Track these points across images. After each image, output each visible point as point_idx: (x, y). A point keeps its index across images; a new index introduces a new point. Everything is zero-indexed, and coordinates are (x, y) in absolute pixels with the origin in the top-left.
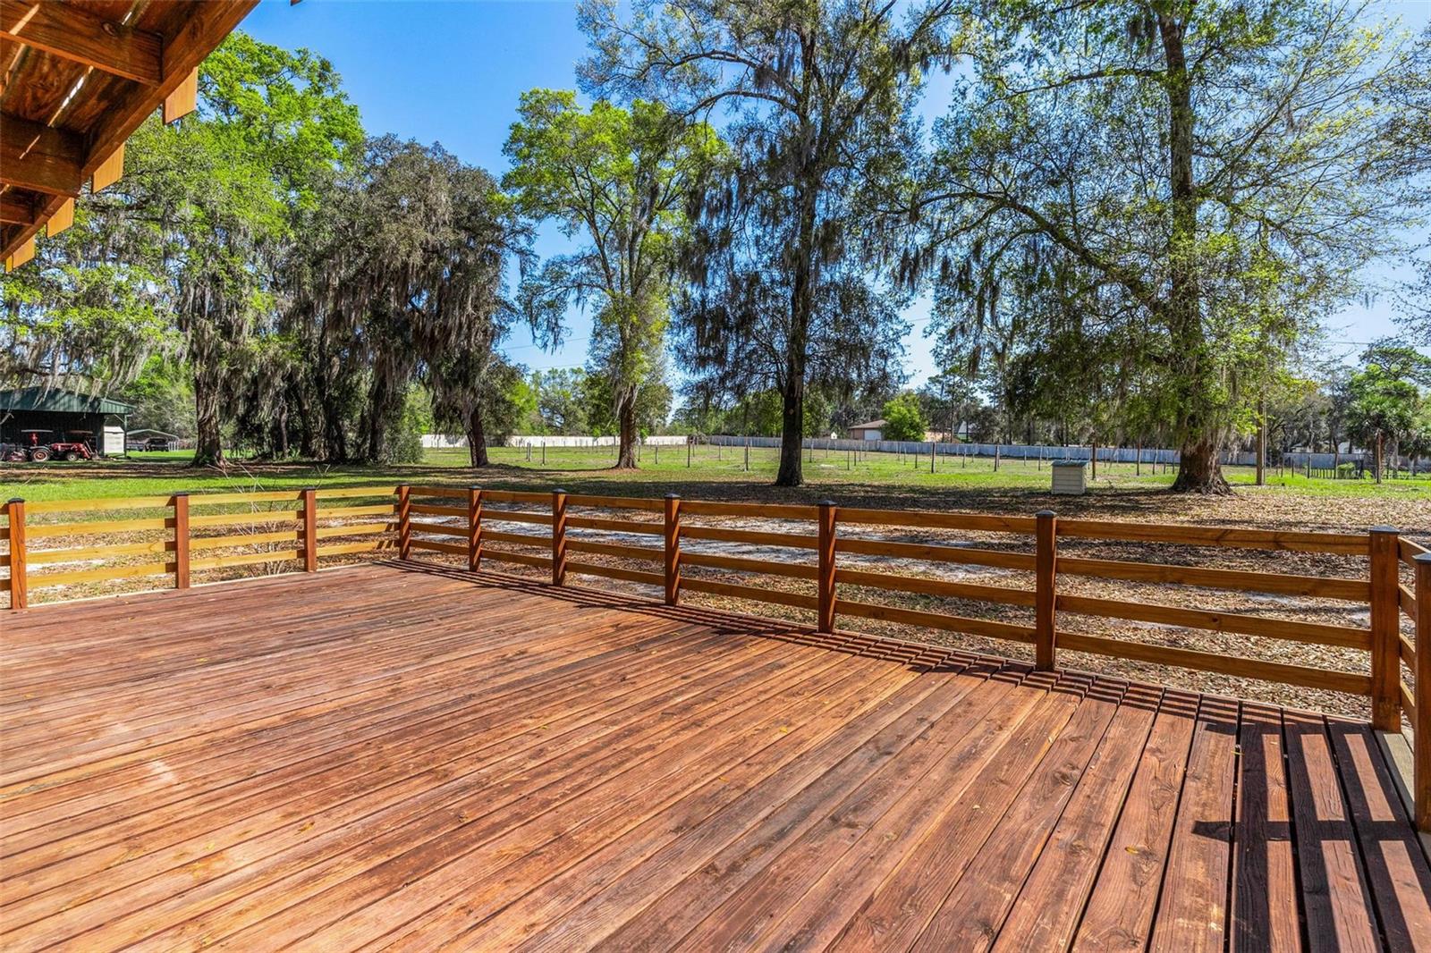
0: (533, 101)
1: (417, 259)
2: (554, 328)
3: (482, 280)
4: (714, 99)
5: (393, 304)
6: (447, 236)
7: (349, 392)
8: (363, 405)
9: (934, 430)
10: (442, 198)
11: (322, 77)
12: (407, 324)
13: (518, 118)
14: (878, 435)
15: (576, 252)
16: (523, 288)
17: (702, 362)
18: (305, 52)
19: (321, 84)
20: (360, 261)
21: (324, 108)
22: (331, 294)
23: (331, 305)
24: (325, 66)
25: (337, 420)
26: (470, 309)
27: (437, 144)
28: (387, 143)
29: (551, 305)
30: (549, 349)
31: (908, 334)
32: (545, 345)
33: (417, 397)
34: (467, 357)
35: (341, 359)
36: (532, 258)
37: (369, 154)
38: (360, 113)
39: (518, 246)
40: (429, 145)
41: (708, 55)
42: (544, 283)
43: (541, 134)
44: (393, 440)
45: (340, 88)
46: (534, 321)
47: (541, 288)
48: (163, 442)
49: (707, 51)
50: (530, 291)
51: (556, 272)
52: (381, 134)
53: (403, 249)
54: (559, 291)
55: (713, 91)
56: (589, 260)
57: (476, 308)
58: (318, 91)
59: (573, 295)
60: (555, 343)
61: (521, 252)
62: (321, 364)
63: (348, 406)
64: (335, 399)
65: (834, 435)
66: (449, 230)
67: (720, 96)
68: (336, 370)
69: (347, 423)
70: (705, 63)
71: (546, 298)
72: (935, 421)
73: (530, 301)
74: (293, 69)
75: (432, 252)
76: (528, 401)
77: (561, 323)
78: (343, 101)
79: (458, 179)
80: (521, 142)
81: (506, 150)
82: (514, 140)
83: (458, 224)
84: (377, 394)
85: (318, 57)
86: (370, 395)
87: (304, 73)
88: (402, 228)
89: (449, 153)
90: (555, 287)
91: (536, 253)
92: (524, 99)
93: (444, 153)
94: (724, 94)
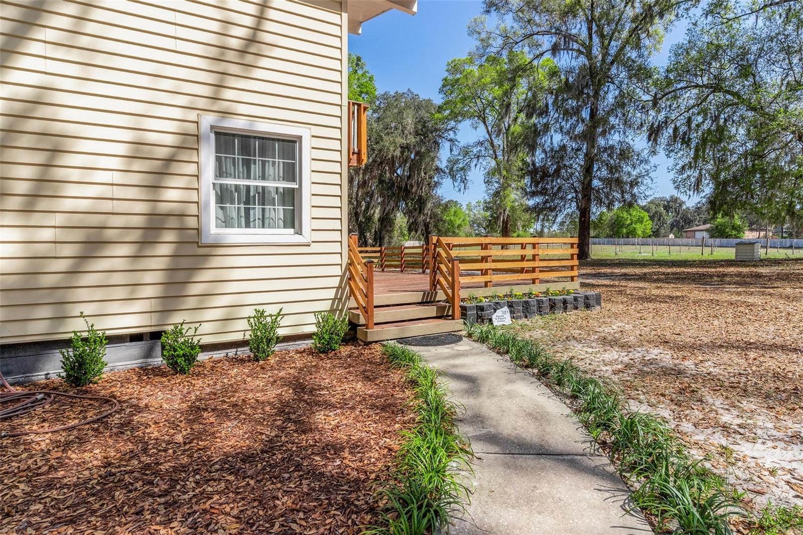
0: (453, 65)
1: (398, 153)
2: (464, 181)
3: (427, 159)
4: (541, 54)
5: (388, 175)
6: (412, 140)
7: (369, 219)
8: (376, 225)
9: (752, 230)
10: (409, 121)
11: (357, 65)
12: (393, 184)
13: (446, 74)
14: (705, 234)
15: (476, 140)
16: (449, 161)
17: (534, 194)
19: (357, 68)
20: (374, 155)
21: (358, 79)
22: (361, 172)
23: (361, 176)
24: (359, 59)
25: (364, 233)
26: (423, 174)
27: (409, 89)
28: (385, 96)
29: (462, 169)
30: (462, 192)
31: (655, 171)
32: (460, 190)
33: (401, 220)
34: (421, 198)
35: (366, 202)
36: (456, 143)
37: (378, 103)
38: (374, 79)
39: (449, 137)
40: (405, 91)
41: (537, 34)
42: (460, 157)
43: (457, 80)
44: (389, 243)
45: (366, 69)
46: (454, 177)
47: (458, 160)
50: (453, 162)
51: (466, 152)
52: (382, 93)
53: (392, 149)
54: (467, 161)
55: (541, 50)
56: (481, 143)
57: (425, 173)
58: (355, 73)
59: (474, 163)
60: (465, 188)
61: (451, 140)
62: (357, 205)
63: (369, 226)
64: (363, 222)
65: (671, 236)
66: (413, 137)
67: (544, 52)
68: (363, 208)
69: (368, 234)
71: (461, 166)
72: (751, 224)
73: (452, 168)
75: (405, 148)
76: (463, 220)
77: (467, 178)
78: (367, 74)
79: (418, 108)
80: (448, 86)
81: (441, 91)
82: (444, 86)
83: (417, 133)
84: (382, 220)
86: (379, 220)
88: (391, 139)
89: (415, 94)
90: (465, 159)
91: (458, 140)
92: (448, 64)
93: (412, 94)
94: (546, 51)
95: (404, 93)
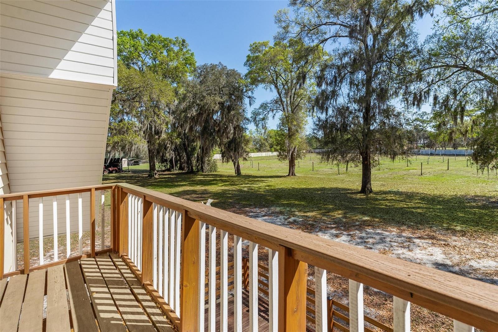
0: (254, 46)
2: (265, 128)
4: (326, 40)
8: (198, 151)
11: (183, 45)
13: (249, 53)
15: (271, 99)
16: (253, 113)
18: (178, 38)
19: (182, 47)
21: (183, 55)
24: (184, 41)
25: (190, 157)
27: (220, 62)
28: (205, 67)
29: (263, 119)
36: (254, 100)
37: (199, 71)
38: (194, 55)
39: (248, 95)
40: (217, 63)
41: (325, 24)
42: (260, 111)
43: (257, 57)
44: (208, 164)
45: (188, 48)
46: (257, 125)
48: (138, 162)
49: (324, 23)
50: (255, 114)
51: (264, 106)
52: (203, 64)
54: (265, 113)
55: (326, 36)
56: (276, 101)
58: (182, 50)
59: (271, 114)
61: (249, 97)
63: (193, 153)
67: (329, 38)
70: (323, 27)
71: (261, 117)
73: (256, 118)
74: (174, 44)
75: (221, 104)
77: (267, 126)
78: (189, 51)
79: (228, 75)
80: (251, 61)
81: (245, 64)
82: (248, 61)
85: (182, 39)
87: (177, 45)
88: (212, 98)
89: (224, 65)
90: (264, 112)
91: (255, 97)
92: (251, 46)
93: (222, 65)
94: (330, 38)
95: (217, 65)
